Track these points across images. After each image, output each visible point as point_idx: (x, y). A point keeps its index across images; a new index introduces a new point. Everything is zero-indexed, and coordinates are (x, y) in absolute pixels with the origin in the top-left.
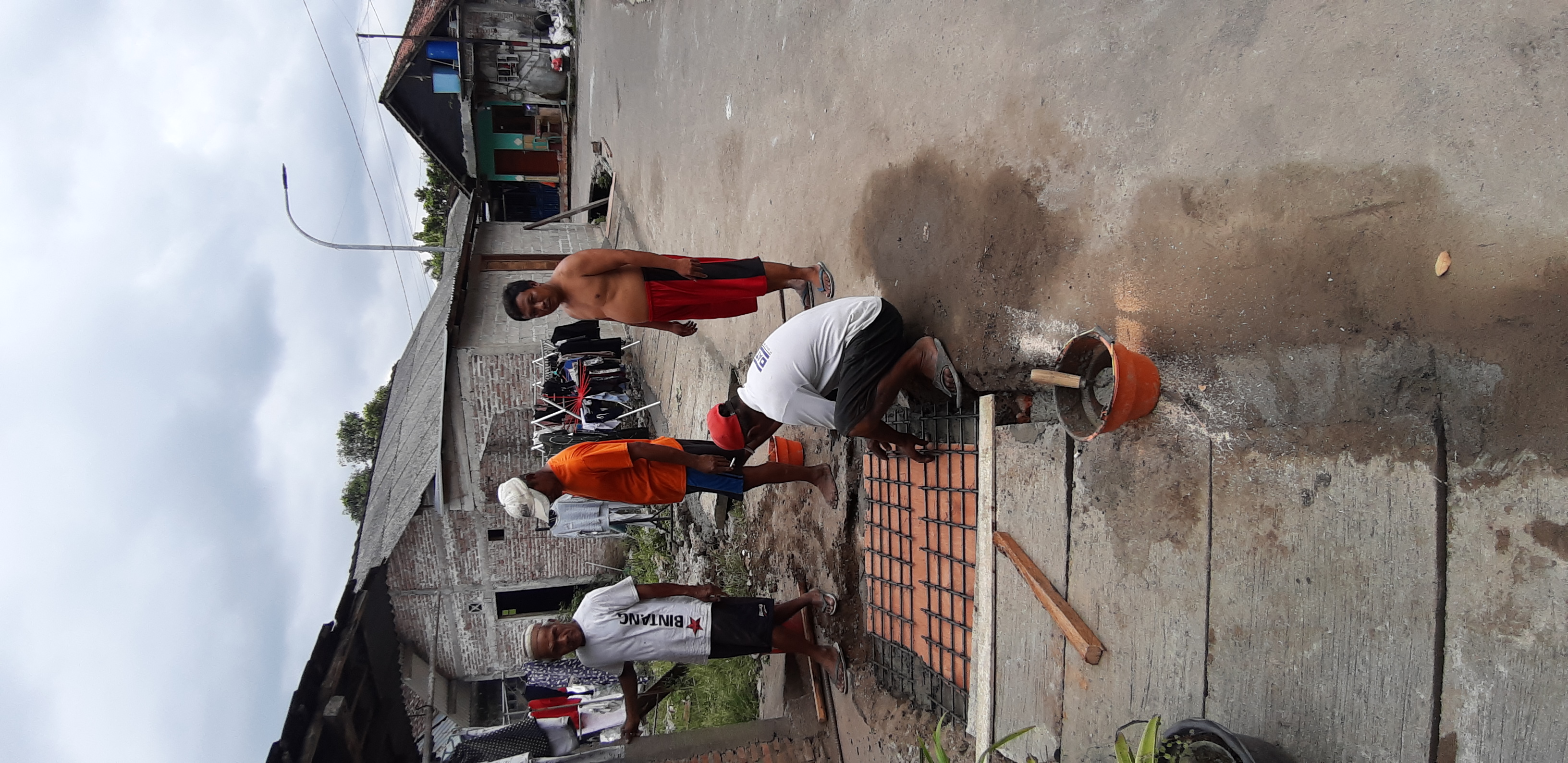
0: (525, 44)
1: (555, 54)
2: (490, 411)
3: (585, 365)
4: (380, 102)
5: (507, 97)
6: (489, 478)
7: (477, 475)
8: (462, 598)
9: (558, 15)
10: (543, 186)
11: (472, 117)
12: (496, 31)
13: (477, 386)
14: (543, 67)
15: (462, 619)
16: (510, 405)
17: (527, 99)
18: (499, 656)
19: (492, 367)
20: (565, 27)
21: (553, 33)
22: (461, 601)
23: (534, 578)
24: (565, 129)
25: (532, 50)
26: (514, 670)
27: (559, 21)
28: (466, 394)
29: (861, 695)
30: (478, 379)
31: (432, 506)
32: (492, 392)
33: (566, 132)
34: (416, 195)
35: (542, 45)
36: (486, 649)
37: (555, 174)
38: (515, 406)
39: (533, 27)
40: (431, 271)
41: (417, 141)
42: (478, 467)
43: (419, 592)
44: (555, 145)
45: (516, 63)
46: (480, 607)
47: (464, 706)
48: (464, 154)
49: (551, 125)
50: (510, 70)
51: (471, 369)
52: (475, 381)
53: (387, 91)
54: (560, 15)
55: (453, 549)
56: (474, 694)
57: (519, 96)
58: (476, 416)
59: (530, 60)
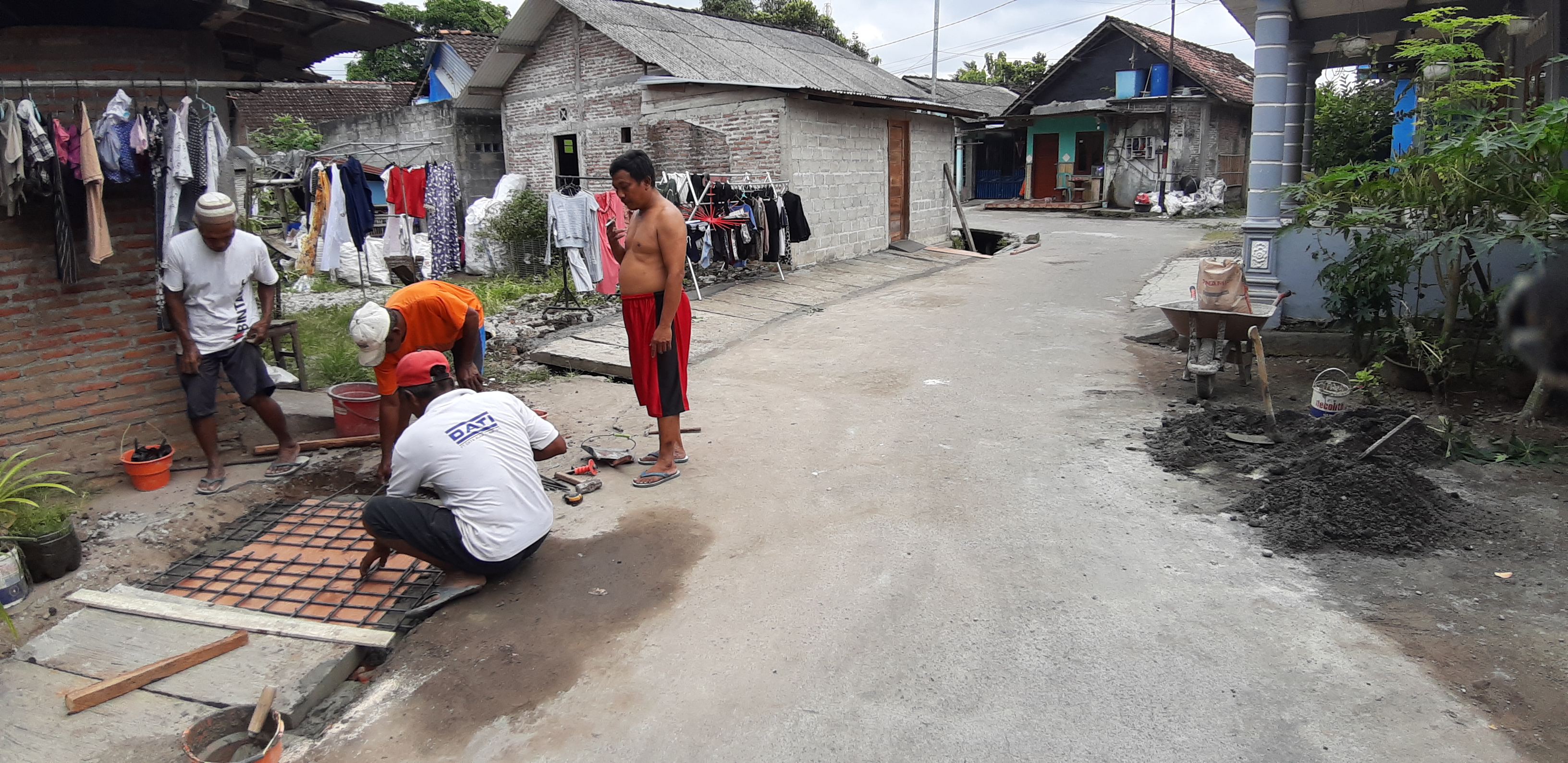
0: (1165, 166)
1: (1154, 197)
2: (727, 130)
3: (743, 225)
4: (1107, 17)
5: (1111, 147)
6: (669, 129)
7: (672, 117)
8: (572, 102)
9: (1195, 200)
10: (1021, 184)
11: (1091, 110)
12: (1180, 135)
13: (750, 118)
14: (1141, 185)
15: (554, 101)
16: (734, 149)
17: (1109, 166)
18: (522, 137)
19: (768, 132)
20: (1182, 208)
21: (1177, 196)
22: (569, 100)
23: (589, 171)
24: (1075, 206)
25: (1159, 173)
26: (510, 150)
27: (1189, 202)
28: (744, 106)
29: (253, 488)
30: (757, 118)
31: (646, 74)
32: (745, 132)
33: (1071, 207)
34: (1039, 54)
35: (1163, 184)
36: (528, 124)
37: (1034, 195)
38: (733, 155)
39: (1184, 175)
40: (966, 69)
41: (1067, 55)
42: (679, 119)
43: (577, 60)
44: (1061, 196)
45: (1146, 156)
46: (564, 119)
47: (477, 104)
48: (1054, 102)
49: (1082, 191)
50: (1138, 150)
51: (766, 111)
52: (755, 115)
53: (1118, 24)
54: (1195, 203)
55: (614, 93)
56: (492, 113)
57: (1112, 159)
58: (725, 116)
59: (1150, 172)
